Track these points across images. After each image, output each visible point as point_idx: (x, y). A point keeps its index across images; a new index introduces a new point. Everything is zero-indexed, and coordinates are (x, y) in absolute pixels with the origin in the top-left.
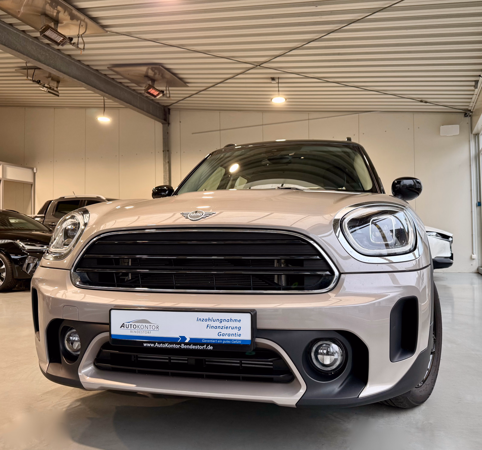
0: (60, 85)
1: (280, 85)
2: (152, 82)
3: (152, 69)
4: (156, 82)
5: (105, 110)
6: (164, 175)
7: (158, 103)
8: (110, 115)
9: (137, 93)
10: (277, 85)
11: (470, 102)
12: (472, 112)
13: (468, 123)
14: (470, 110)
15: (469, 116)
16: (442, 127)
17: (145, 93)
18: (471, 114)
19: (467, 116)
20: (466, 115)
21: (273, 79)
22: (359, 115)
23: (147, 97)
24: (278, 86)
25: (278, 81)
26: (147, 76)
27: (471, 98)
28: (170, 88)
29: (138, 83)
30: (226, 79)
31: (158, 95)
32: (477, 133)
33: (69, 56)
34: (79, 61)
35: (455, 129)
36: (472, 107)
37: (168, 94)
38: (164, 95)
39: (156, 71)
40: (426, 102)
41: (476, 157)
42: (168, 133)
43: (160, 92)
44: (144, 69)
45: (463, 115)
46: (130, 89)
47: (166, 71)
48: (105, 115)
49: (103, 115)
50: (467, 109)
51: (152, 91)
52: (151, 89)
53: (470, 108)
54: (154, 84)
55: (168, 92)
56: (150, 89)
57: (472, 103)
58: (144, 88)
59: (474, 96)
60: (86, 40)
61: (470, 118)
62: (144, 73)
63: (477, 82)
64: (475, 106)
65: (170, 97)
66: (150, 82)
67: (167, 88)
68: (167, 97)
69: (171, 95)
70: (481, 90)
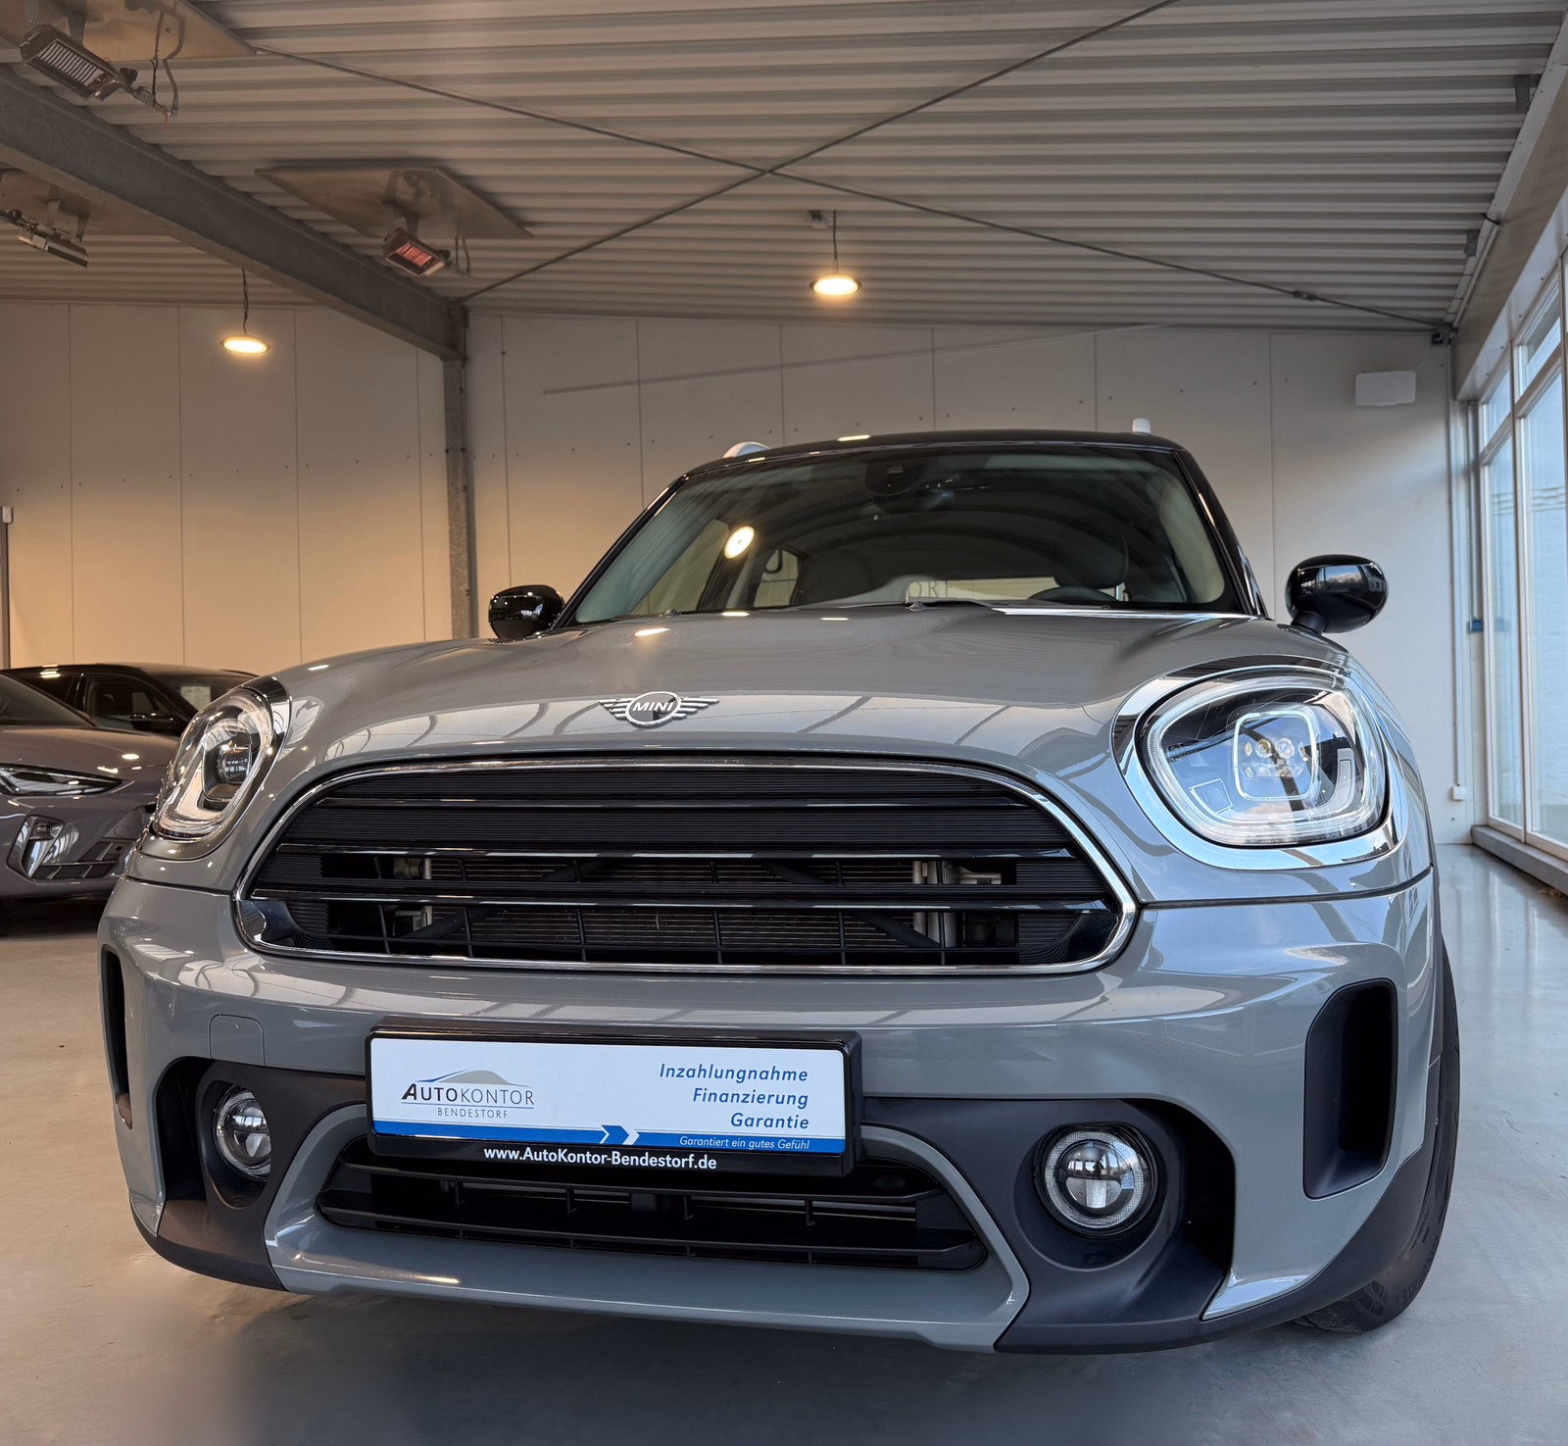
0: (88, 228)
1: (839, 235)
2: (407, 221)
3: (408, 178)
4: (421, 223)
5: (249, 315)
6: (450, 531)
7: (428, 290)
8: (261, 333)
9: (356, 255)
10: (829, 236)
11: (1450, 299)
12: (1456, 330)
14: (1450, 325)
15: (1446, 341)
16: (1360, 376)
17: (387, 259)
18: (1452, 335)
19: (1441, 342)
20: (1437, 340)
21: (816, 215)
22: (1095, 336)
23: (389, 269)
24: (832, 238)
25: (832, 224)
26: (391, 202)
27: (1455, 287)
28: (470, 242)
29: (361, 224)
30: (659, 213)
31: (429, 264)
32: (1470, 397)
33: (121, 128)
34: (156, 147)
35: (1402, 387)
36: (1456, 313)
37: (462, 258)
38: (448, 265)
39: (422, 184)
40: (1312, 297)
41: (1467, 474)
42: (461, 389)
43: (436, 256)
44: (381, 177)
45: (1428, 338)
46: (335, 243)
47: (456, 186)
48: (248, 333)
49: (243, 332)
50: (1442, 320)
51: (409, 251)
52: (407, 246)
53: (1449, 318)
54: (415, 229)
55: (462, 254)
56: (402, 244)
57: (1455, 303)
58: (381, 242)
59: (1465, 279)
60: (180, 76)
61: (1449, 347)
62: (383, 190)
63: (1473, 234)
64: (1465, 310)
65: (468, 270)
66: (401, 222)
67: (460, 242)
68: (458, 271)
69: (473, 265)
70: (1486, 261)
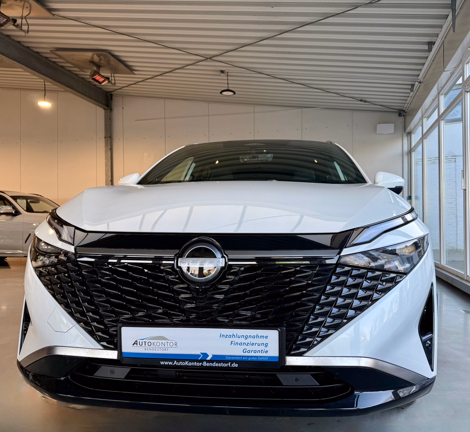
1: (229, 78)
2: (97, 68)
3: (97, 55)
4: (101, 68)
5: (46, 94)
6: (105, 162)
7: (102, 89)
8: (50, 99)
9: (79, 77)
11: (405, 103)
12: (406, 112)
13: (401, 122)
14: (404, 111)
15: (403, 116)
16: (378, 125)
17: (90, 79)
18: (405, 114)
19: (401, 116)
21: (222, 72)
22: (302, 110)
23: (91, 83)
24: (227, 79)
25: (227, 75)
26: (92, 62)
27: (407, 100)
28: (115, 75)
29: (81, 68)
30: (174, 69)
31: (103, 81)
32: (409, 132)
33: (8, 36)
35: (390, 128)
36: (406, 108)
37: (113, 80)
38: (109, 82)
39: (102, 57)
40: (365, 102)
41: (408, 154)
42: (110, 119)
43: (105, 79)
44: (89, 55)
45: (397, 114)
46: (73, 73)
47: (112, 58)
48: (45, 100)
49: (44, 100)
50: (402, 109)
51: (97, 77)
52: (97, 76)
53: (404, 109)
54: (99, 70)
55: (113, 78)
56: (95, 75)
57: (406, 105)
58: (89, 74)
59: (409, 98)
60: (29, 21)
61: (403, 118)
62: (89, 58)
63: (413, 86)
64: (409, 107)
65: (115, 83)
66: (95, 68)
67: (113, 75)
68: (112, 84)
69: (116, 82)
70: (416, 93)
